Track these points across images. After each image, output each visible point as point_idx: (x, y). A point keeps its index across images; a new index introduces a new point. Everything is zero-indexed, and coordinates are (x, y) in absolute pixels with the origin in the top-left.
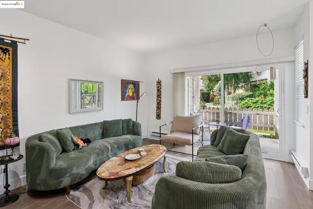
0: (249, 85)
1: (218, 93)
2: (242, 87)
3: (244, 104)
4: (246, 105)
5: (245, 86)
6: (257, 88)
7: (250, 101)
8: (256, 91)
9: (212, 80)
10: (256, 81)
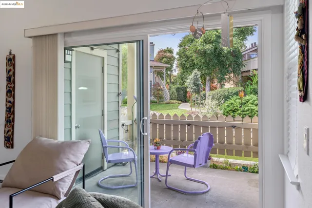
0: (240, 77)
1: (192, 88)
2: (230, 79)
3: (228, 106)
4: (231, 108)
5: (235, 79)
6: (249, 81)
7: (238, 101)
8: (248, 86)
9: (187, 68)
10: (249, 71)
